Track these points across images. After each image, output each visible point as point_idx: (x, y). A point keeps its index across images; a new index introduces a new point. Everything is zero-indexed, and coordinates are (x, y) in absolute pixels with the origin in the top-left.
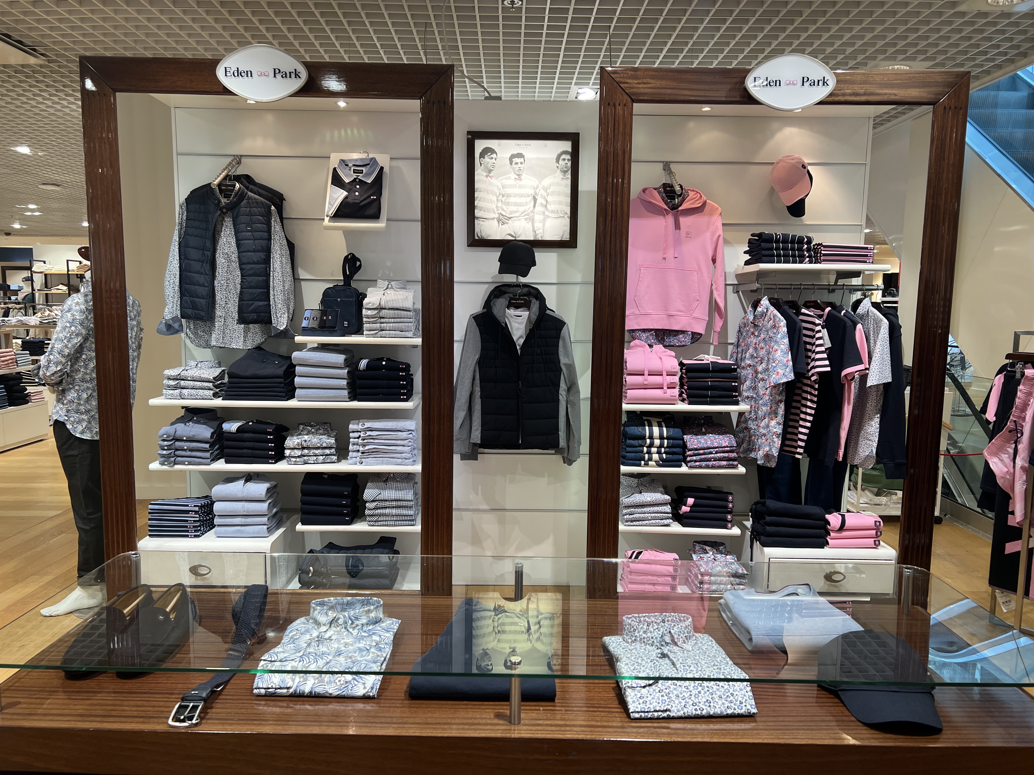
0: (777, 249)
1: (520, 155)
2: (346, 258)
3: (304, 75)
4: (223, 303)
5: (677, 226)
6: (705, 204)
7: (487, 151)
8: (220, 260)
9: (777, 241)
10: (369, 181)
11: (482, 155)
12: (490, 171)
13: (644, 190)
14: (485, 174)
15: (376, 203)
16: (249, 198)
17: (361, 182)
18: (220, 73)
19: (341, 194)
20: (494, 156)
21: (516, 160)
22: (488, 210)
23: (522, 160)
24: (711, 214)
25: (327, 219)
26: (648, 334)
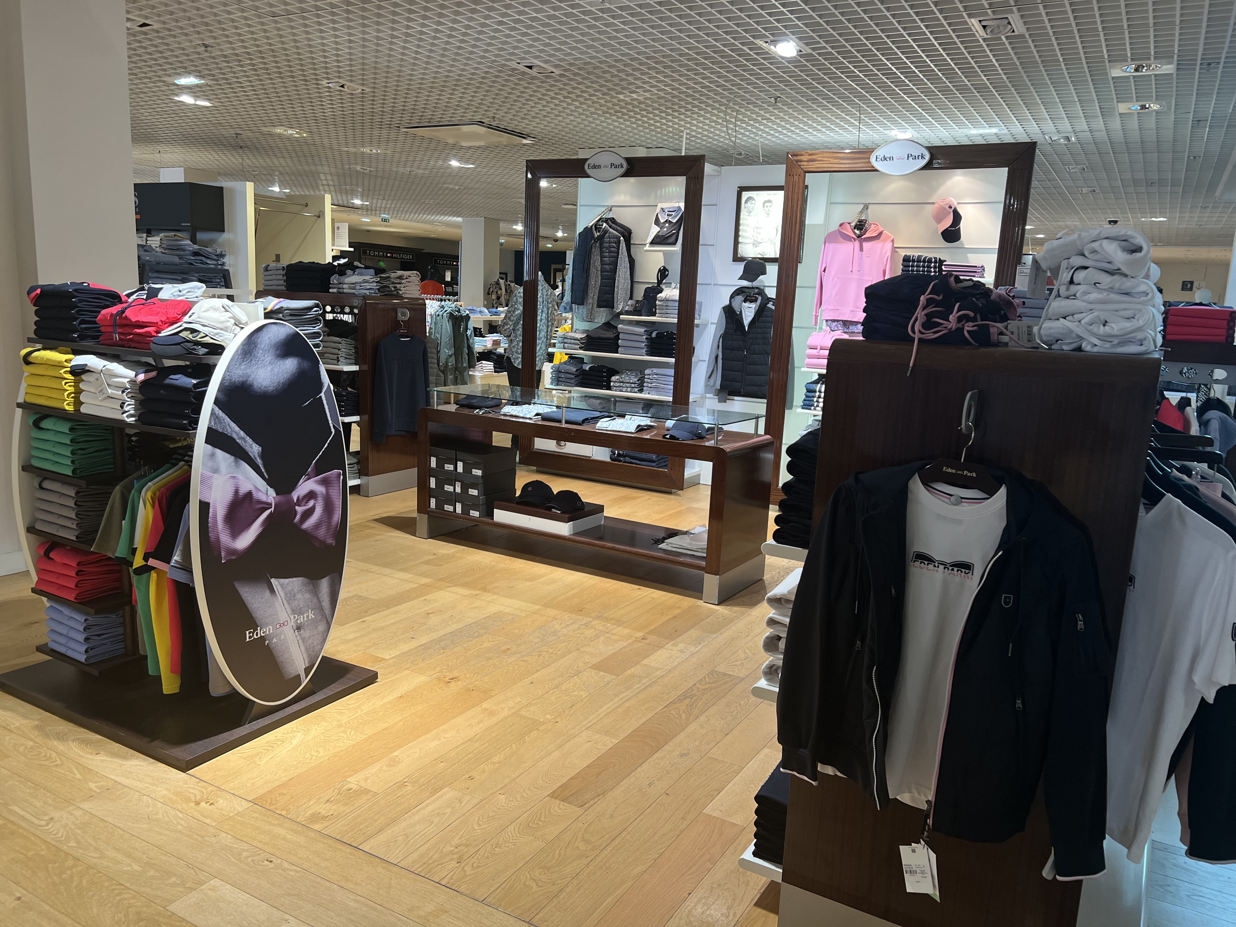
0: (913, 266)
1: (769, 201)
2: (660, 270)
3: (625, 165)
4: (592, 295)
5: (861, 249)
6: (881, 234)
7: (749, 199)
8: (593, 270)
9: (914, 261)
10: (674, 221)
11: (746, 202)
12: (750, 212)
13: (841, 225)
14: (747, 214)
15: (675, 235)
16: (610, 233)
17: (670, 222)
18: (586, 166)
19: (657, 229)
20: (753, 202)
21: (766, 204)
22: (746, 238)
23: (770, 204)
24: (885, 241)
25: (648, 245)
26: (836, 323)
